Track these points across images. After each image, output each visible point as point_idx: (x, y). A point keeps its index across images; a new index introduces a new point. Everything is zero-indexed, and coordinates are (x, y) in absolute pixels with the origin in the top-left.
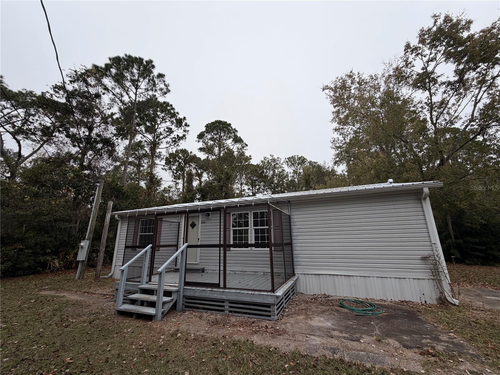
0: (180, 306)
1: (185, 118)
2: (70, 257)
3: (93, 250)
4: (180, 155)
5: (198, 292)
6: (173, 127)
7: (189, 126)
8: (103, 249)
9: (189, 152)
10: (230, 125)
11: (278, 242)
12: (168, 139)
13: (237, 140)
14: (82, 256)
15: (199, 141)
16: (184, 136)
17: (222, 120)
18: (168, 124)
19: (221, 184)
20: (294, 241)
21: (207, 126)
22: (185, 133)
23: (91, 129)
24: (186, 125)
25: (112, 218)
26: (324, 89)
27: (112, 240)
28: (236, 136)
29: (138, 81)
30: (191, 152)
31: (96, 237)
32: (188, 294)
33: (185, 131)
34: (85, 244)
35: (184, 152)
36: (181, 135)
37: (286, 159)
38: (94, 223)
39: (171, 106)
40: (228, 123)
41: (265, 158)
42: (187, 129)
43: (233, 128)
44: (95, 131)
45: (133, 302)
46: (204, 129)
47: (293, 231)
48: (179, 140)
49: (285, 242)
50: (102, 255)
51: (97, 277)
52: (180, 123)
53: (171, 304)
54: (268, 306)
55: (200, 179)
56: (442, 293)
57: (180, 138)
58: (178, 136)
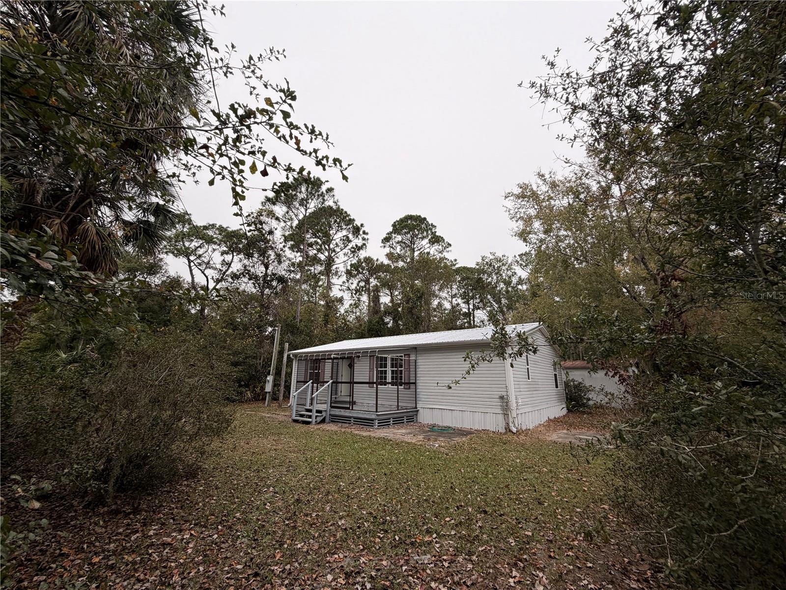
0: (327, 420)
1: (362, 225)
2: (258, 390)
3: (276, 385)
4: (364, 264)
5: (337, 412)
6: (351, 236)
7: (367, 234)
8: (283, 383)
9: (375, 259)
10: (425, 219)
11: (407, 381)
12: (345, 251)
13: (436, 240)
14: (269, 388)
15: (385, 247)
16: (364, 244)
17: (414, 214)
18: (344, 233)
19: (410, 305)
20: (418, 381)
21: (394, 225)
22: (364, 242)
23: (267, 267)
24: (364, 233)
25: (288, 355)
26: (506, 197)
27: (289, 375)
28: (434, 234)
29: (307, 200)
30: (377, 260)
31: (278, 373)
32: (332, 413)
33: (364, 239)
34: (270, 378)
35: (368, 260)
36: (359, 245)
37: (515, 256)
38: (275, 362)
39: (346, 212)
40: (423, 217)
41: (483, 258)
42: (366, 236)
43: (430, 223)
44: (271, 268)
45: (302, 416)
46: (391, 229)
47: (418, 373)
48: (358, 250)
49: (411, 381)
50: (282, 388)
51: (280, 406)
52: (356, 231)
53: (322, 418)
54: (372, 420)
55: (391, 293)
56: (508, 424)
57: (359, 248)
58: (356, 245)
